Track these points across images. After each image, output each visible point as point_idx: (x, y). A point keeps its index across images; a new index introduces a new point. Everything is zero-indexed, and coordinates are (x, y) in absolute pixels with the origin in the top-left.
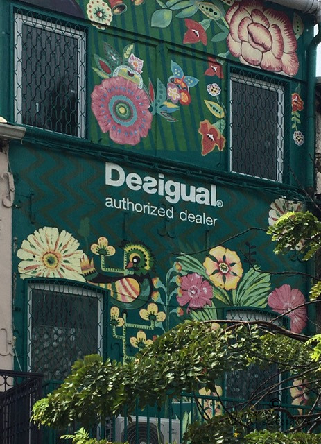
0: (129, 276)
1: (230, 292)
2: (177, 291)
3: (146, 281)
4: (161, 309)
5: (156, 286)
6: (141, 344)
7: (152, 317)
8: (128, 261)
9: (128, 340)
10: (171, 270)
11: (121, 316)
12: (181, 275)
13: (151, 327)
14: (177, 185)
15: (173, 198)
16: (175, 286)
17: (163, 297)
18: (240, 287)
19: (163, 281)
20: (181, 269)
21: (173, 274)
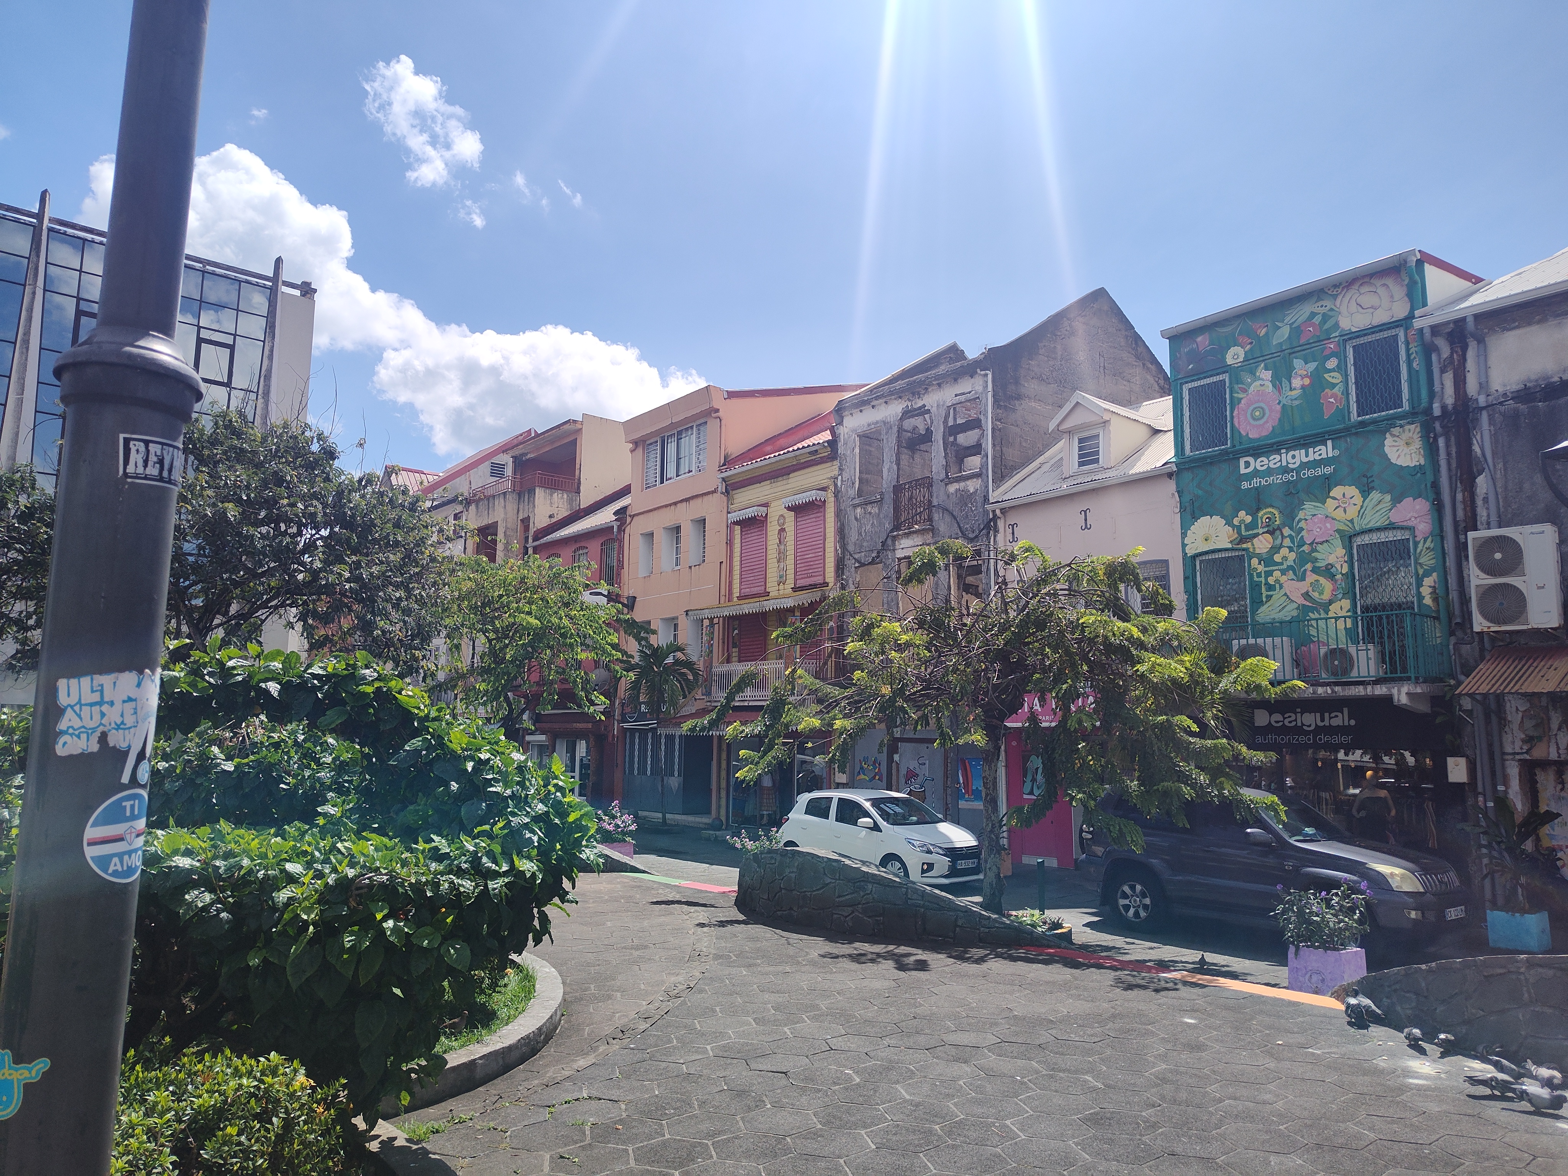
0: (1263, 533)
1: (1352, 521)
2: (1304, 533)
3: (1278, 532)
4: (1291, 549)
5: (1286, 534)
6: (1277, 581)
7: (1285, 558)
8: (1262, 522)
9: (1266, 580)
10: (1297, 519)
11: (1260, 563)
12: (1306, 520)
13: (1285, 566)
14: (1297, 453)
15: (1294, 463)
16: (1302, 529)
17: (1293, 542)
18: (1361, 514)
19: (1291, 528)
20: (1306, 515)
21: (1299, 521)
